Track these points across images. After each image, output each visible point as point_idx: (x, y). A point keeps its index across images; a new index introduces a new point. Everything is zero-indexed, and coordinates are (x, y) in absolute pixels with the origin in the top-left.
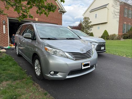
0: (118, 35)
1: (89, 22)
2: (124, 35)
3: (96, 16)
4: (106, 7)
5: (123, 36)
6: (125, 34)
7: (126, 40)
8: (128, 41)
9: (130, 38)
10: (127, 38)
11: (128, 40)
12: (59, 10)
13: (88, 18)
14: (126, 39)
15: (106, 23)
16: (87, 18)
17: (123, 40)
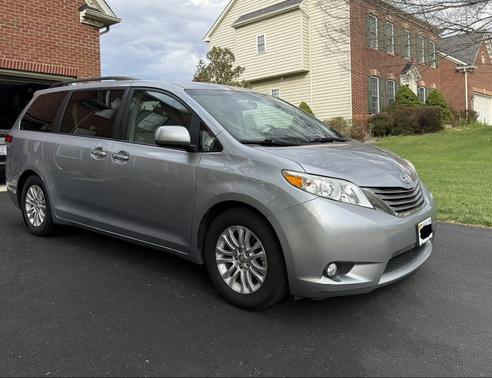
0: (353, 120)
1: (232, 69)
2: (373, 120)
3: (261, 45)
4: (298, 9)
5: (371, 125)
6: (379, 118)
7: (384, 140)
8: (393, 144)
9: (397, 133)
10: (388, 132)
11: (392, 139)
12: (82, 14)
13: (227, 51)
14: (382, 136)
15: (302, 74)
16: (225, 54)
17: (373, 141)
